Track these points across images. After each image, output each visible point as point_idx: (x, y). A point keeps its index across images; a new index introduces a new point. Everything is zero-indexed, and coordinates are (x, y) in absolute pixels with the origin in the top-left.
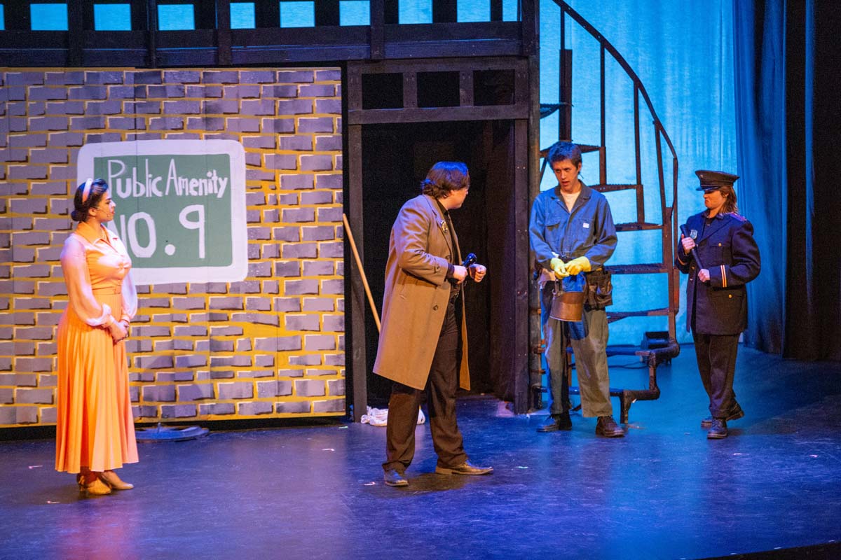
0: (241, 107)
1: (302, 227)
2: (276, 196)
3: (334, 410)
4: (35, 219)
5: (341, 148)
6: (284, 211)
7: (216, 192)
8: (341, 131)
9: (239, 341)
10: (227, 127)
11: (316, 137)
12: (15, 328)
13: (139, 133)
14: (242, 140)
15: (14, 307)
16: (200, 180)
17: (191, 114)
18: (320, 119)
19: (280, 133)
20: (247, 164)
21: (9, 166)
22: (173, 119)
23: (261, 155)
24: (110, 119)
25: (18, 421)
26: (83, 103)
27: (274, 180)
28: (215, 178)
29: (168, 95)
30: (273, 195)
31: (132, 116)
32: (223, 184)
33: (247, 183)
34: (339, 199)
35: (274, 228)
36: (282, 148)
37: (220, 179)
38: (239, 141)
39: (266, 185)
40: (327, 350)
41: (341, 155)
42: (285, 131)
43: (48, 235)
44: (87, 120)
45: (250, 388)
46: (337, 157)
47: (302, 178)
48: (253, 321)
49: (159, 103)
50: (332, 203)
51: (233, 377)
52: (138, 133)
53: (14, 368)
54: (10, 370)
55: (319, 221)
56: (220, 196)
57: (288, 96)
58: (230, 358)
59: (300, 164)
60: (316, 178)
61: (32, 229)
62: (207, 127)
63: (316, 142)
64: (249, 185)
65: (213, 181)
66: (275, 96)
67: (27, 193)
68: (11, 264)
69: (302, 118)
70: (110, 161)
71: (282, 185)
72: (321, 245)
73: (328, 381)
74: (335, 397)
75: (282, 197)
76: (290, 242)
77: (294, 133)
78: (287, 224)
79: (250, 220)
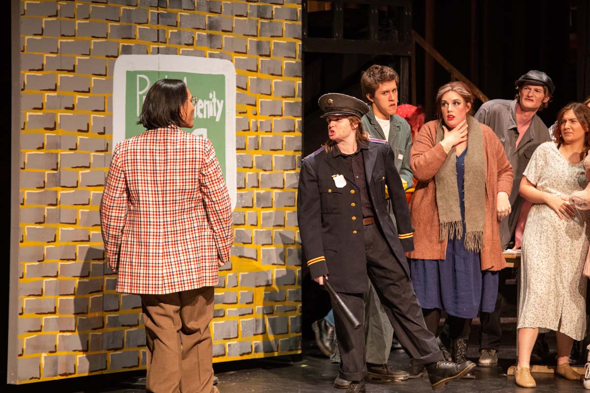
0: (234, 26)
1: (275, 155)
2: (256, 122)
3: (294, 348)
4: (80, 137)
5: (301, 75)
6: (262, 138)
7: (215, 115)
8: (301, 57)
9: (229, 276)
10: (224, 46)
11: (285, 62)
12: (60, 263)
13: (162, 46)
14: (234, 60)
15: (60, 239)
16: (205, 101)
17: (198, 29)
18: (288, 43)
19: (261, 55)
20: (238, 87)
21: (59, 75)
22: (187, 32)
23: (246, 77)
24: (139, 28)
25: (59, 373)
26: (119, 9)
27: (255, 105)
28: (214, 100)
29: (184, 6)
30: (255, 120)
31: (155, 27)
32: (220, 107)
33: (237, 107)
34: (299, 127)
35: (256, 155)
36: (261, 72)
37: (218, 100)
38: (232, 61)
39: (250, 109)
40: (289, 285)
41: (301, 82)
42: (264, 53)
43: (88, 156)
44: (122, 27)
45: (236, 327)
46: (299, 84)
47: (274, 104)
48: (239, 254)
49: (177, 14)
50: (294, 131)
51: (223, 316)
52: (160, 47)
53: (57, 310)
54: (54, 313)
55: (286, 150)
56: (218, 120)
57: (266, 17)
58: (222, 295)
59: (274, 90)
60: (284, 105)
61: (76, 149)
62: (210, 44)
63: (284, 67)
64: (238, 110)
65: (213, 103)
66: (258, 17)
67: (73, 108)
68: (59, 188)
69: (276, 41)
70: (138, 76)
71: (261, 110)
72: (287, 174)
73: (290, 317)
74: (295, 335)
75: (260, 122)
76: (265, 170)
77: (269, 56)
78: (264, 152)
79: (238, 147)
